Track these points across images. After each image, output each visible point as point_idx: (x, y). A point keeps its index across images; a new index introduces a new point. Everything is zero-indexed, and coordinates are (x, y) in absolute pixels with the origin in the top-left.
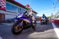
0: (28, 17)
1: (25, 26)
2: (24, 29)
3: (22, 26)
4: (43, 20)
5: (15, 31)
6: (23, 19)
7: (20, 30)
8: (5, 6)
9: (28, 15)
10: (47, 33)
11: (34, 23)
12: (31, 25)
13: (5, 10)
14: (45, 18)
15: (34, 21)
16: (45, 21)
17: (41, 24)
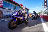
0: (21, 14)
1: (19, 22)
2: (19, 25)
3: (17, 22)
4: (34, 16)
6: (17, 16)
8: (2, 4)
9: (21, 13)
10: (37, 27)
11: (26, 19)
12: (24, 21)
13: (2, 8)
14: (36, 14)
15: (26, 18)
16: (35, 17)
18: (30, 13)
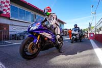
0: (48, 28)
1: (43, 45)
5: (26, 53)
7: (34, 51)
12: (54, 43)
13: (9, 18)
17: (72, 43)
18: (66, 29)
